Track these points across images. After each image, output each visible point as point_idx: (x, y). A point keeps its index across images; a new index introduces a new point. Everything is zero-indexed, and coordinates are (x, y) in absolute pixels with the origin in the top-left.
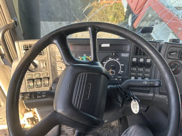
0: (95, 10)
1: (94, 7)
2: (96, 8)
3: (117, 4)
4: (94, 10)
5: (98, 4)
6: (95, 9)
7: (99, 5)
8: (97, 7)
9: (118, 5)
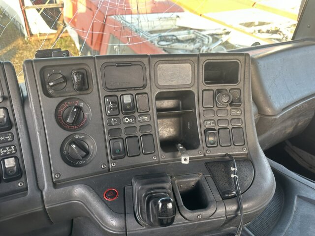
0: (22, 54)
1: (19, 49)
2: (24, 50)
3: (64, 39)
4: (20, 55)
5: (26, 43)
6: (21, 52)
7: (28, 44)
8: (26, 49)
9: (66, 41)
